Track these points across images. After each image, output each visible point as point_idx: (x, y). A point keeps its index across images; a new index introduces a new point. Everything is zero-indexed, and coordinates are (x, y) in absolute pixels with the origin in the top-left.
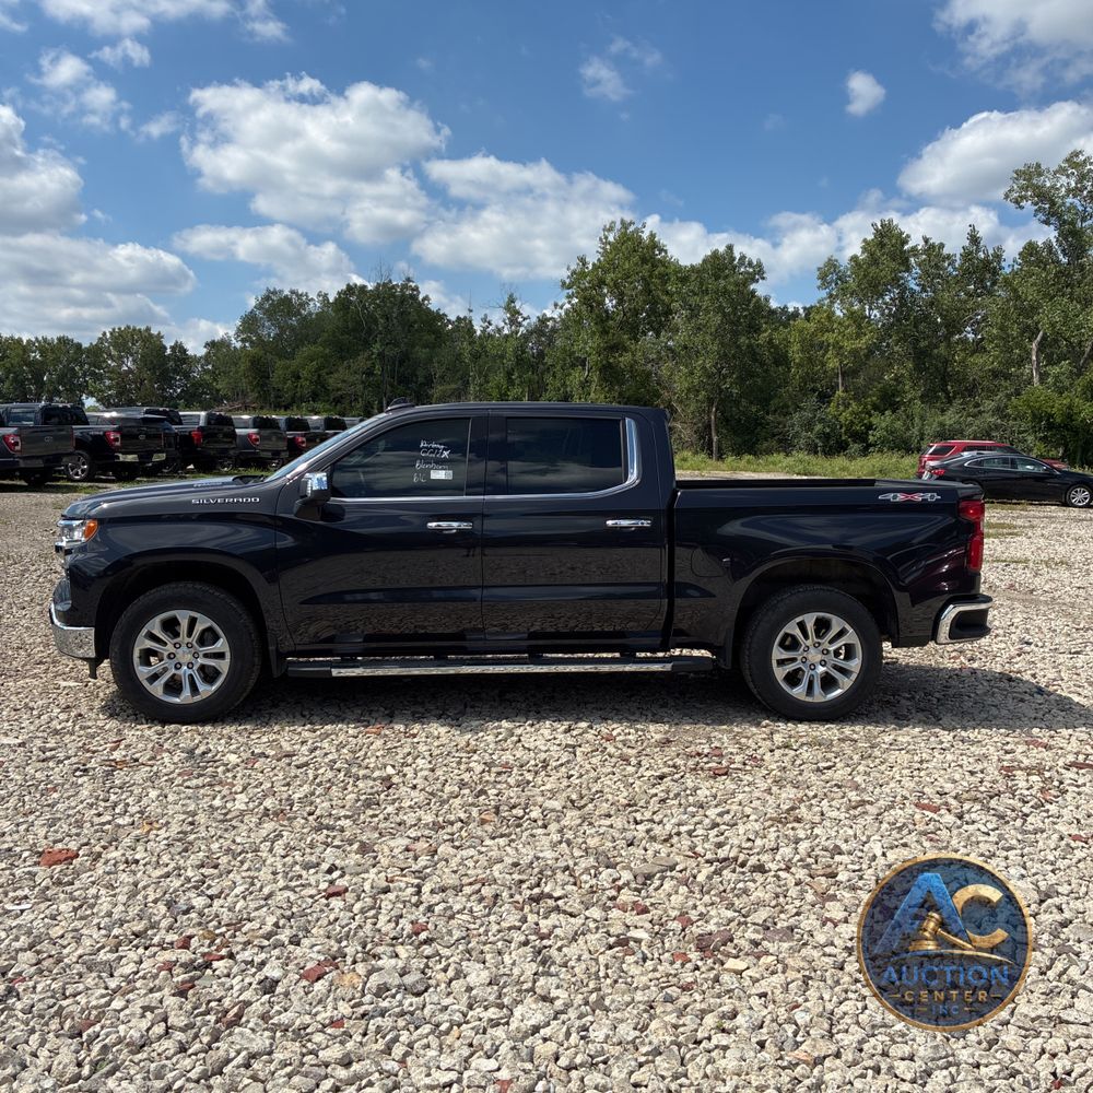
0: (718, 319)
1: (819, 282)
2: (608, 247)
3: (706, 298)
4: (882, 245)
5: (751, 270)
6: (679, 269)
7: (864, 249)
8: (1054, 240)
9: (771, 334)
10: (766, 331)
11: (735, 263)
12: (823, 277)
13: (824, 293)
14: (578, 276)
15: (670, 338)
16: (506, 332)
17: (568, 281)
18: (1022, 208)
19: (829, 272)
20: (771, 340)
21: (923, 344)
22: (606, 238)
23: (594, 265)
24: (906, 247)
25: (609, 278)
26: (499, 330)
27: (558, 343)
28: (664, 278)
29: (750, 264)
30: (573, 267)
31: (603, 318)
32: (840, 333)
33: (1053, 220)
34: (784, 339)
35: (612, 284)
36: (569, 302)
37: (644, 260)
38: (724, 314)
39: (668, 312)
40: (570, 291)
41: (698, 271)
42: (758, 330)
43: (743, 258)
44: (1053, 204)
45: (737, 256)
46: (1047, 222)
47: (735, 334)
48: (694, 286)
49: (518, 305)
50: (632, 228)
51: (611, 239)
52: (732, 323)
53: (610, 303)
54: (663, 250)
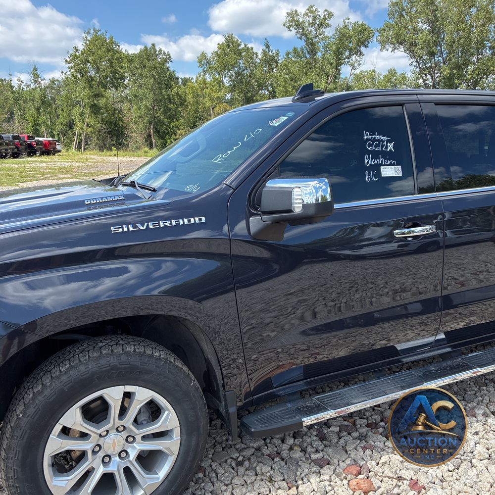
0: (152, 81)
1: (198, 64)
2: (88, 42)
3: (145, 70)
4: (228, 46)
5: (165, 57)
6: (127, 56)
7: (219, 48)
8: (304, 47)
9: (177, 89)
10: (175, 88)
11: (157, 53)
12: (200, 62)
13: (201, 70)
14: (74, 57)
15: (122, 91)
16: (32, 86)
17: (68, 60)
18: (291, 31)
19: (203, 59)
20: (178, 92)
21: (249, 94)
22: (86, 37)
23: (82, 51)
24: (239, 48)
25: (90, 59)
26: (28, 86)
27: (62, 93)
28: (120, 59)
29: (164, 54)
30: (71, 52)
31: (90, 80)
32: (211, 89)
33: (303, 37)
34: (184, 92)
35: (92, 62)
36: (70, 71)
37: (108, 51)
38: (155, 79)
39: (123, 78)
40: (70, 65)
41: (139, 57)
42: (171, 87)
43: (161, 50)
44: (303, 30)
45: (158, 49)
46: (300, 38)
47: (161, 89)
48: (137, 63)
49: (39, 72)
50: (99, 33)
51: (89, 38)
52: (159, 83)
53: (92, 73)
54: (117, 45)
